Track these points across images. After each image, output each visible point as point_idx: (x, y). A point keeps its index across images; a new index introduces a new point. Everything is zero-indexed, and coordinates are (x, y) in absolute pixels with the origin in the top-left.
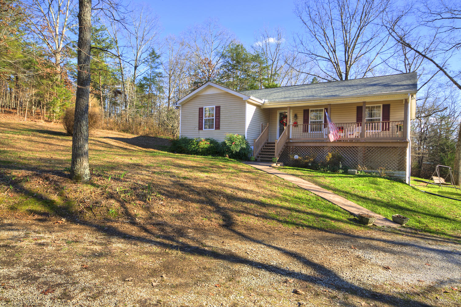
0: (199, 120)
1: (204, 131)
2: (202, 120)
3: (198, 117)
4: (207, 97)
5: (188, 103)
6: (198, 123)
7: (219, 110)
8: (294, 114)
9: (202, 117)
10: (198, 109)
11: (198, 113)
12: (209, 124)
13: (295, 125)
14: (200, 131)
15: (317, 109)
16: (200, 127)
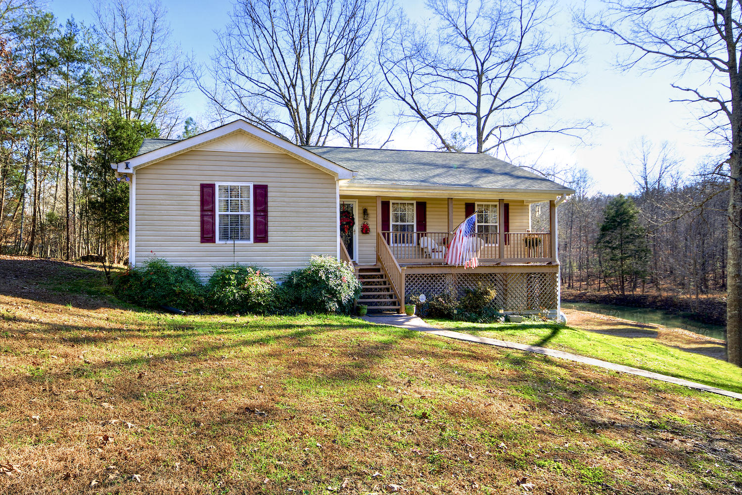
0: (202, 216)
1: (221, 246)
2: (213, 216)
3: (199, 208)
4: (226, 159)
5: (159, 167)
6: (199, 223)
7: (265, 195)
8: (361, 208)
9: (213, 210)
10: (199, 188)
11: (199, 198)
12: (233, 231)
13: (365, 230)
14: (208, 246)
15: (403, 202)
16: (207, 236)
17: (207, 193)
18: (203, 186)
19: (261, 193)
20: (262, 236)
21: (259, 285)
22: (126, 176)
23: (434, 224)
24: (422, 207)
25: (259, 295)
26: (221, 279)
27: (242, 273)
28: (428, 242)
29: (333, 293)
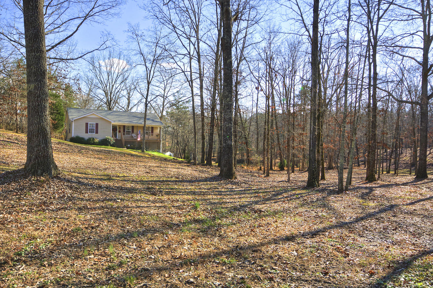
1: (89, 134)
2: (88, 129)
3: (85, 127)
4: (91, 119)
6: (85, 130)
8: (119, 127)
11: (85, 125)
12: (92, 131)
13: (120, 132)
14: (87, 134)
15: (128, 127)
16: (87, 132)
17: (87, 124)
18: (86, 123)
19: (97, 124)
20: (97, 132)
21: (97, 141)
22: (73, 121)
23: (135, 131)
24: (133, 127)
25: (96, 142)
26: (89, 139)
27: (93, 139)
28: (134, 135)
29: (110, 143)
